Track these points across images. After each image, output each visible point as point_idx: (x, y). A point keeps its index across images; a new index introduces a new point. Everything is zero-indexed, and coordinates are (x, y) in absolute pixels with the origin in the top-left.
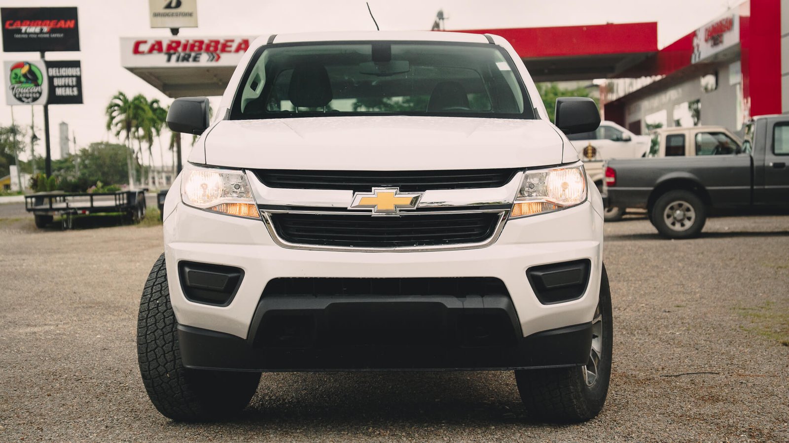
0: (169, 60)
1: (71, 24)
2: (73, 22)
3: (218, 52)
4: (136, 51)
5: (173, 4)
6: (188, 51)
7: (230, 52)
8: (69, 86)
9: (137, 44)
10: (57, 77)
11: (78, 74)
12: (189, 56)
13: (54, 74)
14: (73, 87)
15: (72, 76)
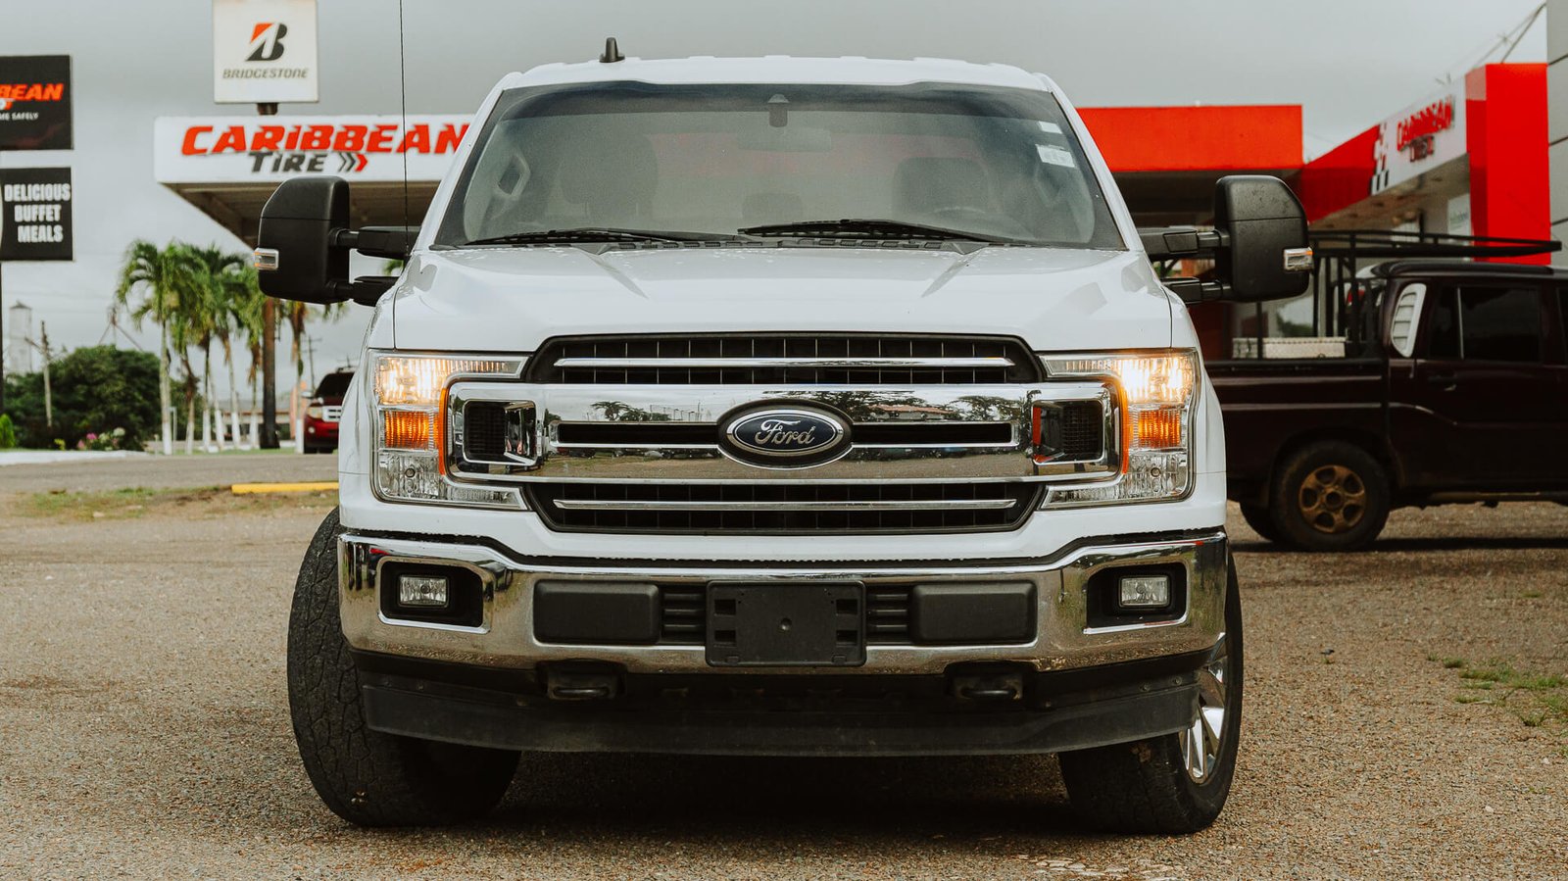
0: (257, 168)
1: (55, 92)
2: (59, 88)
3: (363, 151)
4: (189, 148)
5: (267, 53)
6: (297, 150)
7: (388, 150)
8: (45, 223)
9: (192, 133)
10: (22, 203)
11: (66, 197)
12: (301, 159)
13: (17, 199)
14: (53, 224)
15: (54, 202)
